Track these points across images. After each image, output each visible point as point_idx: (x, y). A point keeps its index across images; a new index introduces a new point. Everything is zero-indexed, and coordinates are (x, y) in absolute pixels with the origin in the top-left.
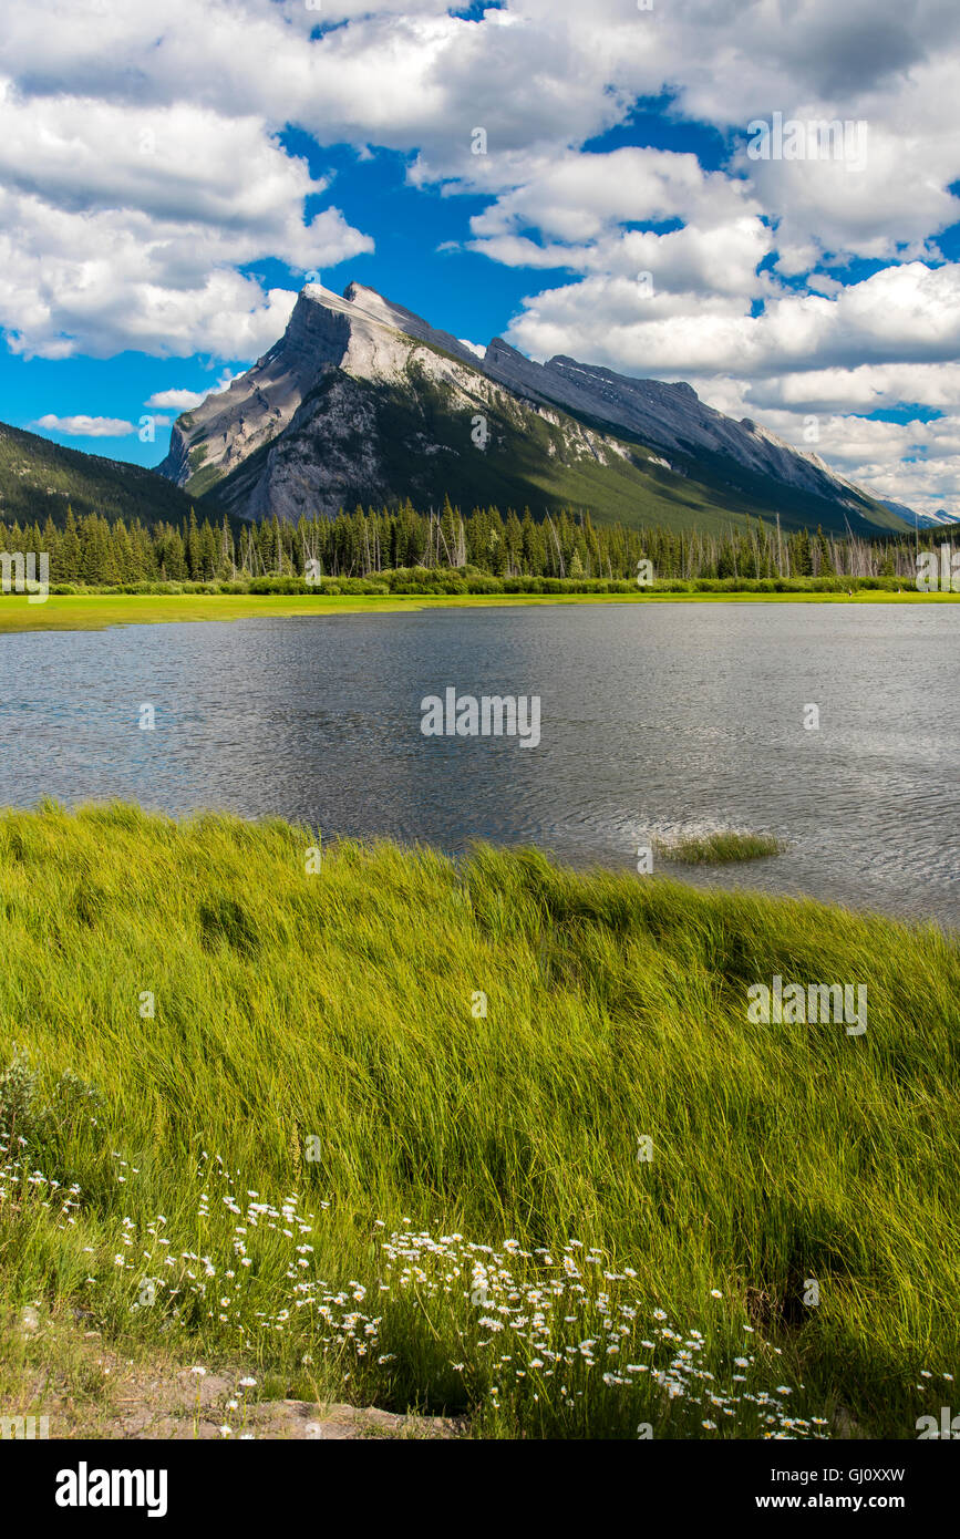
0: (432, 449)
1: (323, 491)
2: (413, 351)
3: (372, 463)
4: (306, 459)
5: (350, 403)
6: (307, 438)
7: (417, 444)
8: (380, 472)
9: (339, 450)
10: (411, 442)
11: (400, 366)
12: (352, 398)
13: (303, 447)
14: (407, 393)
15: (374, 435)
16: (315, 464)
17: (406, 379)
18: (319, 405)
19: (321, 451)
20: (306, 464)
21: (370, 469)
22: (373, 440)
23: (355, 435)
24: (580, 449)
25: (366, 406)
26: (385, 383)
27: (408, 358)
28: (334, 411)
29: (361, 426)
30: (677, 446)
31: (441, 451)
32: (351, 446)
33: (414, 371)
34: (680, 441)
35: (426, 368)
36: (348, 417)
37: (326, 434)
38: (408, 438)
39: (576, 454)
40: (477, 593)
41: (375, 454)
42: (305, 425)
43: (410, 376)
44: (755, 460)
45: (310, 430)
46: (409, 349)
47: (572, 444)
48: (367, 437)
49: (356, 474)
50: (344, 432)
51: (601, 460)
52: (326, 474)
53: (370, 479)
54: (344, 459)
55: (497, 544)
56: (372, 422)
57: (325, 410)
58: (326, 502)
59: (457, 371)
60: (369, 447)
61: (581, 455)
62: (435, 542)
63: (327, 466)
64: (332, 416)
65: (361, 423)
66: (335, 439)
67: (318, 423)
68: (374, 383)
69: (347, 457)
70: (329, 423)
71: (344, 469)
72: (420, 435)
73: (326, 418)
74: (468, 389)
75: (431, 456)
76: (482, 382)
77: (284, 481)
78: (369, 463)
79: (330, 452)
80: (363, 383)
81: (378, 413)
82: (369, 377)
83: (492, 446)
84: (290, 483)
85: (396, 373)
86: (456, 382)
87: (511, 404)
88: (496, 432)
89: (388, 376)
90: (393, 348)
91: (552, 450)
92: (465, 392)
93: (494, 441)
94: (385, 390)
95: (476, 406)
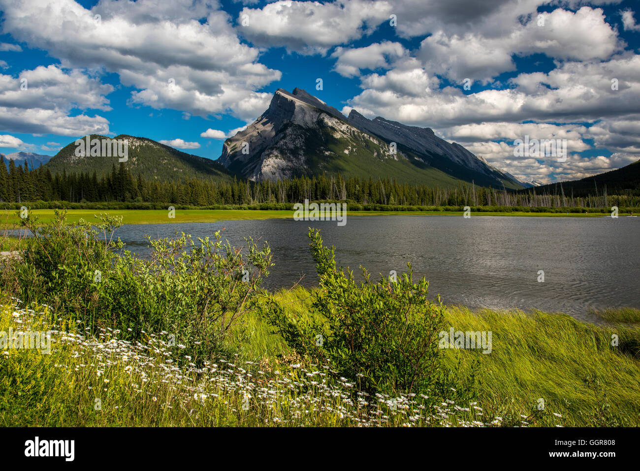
0: (327, 153)
1: (283, 170)
2: (320, 115)
4: (277, 157)
5: (295, 135)
6: (277, 148)
7: (321, 151)
8: (306, 162)
9: (289, 153)
10: (319, 150)
11: (315, 120)
12: (295, 133)
13: (275, 152)
14: (317, 131)
15: (304, 148)
16: (280, 159)
17: (317, 126)
18: (282, 135)
19: (283, 154)
20: (276, 159)
21: (302, 161)
22: (303, 149)
23: (296, 148)
24: (387, 154)
25: (301, 136)
26: (308, 127)
27: (318, 117)
28: (288, 138)
29: (299, 144)
30: (426, 153)
31: (331, 154)
32: (295, 152)
33: (320, 122)
34: (427, 151)
35: (325, 122)
36: (294, 140)
37: (285, 147)
38: (318, 148)
39: (385, 156)
40: (353, 210)
41: (304, 155)
42: (276, 144)
43: (318, 124)
44: (458, 159)
45: (278, 145)
46: (318, 114)
47: (384, 152)
48: (301, 148)
49: (296, 163)
50: (292, 146)
51: (395, 158)
52: (284, 163)
53: (302, 165)
54: (292, 157)
55: (359, 191)
56: (303, 142)
57: (284, 137)
58: (284, 174)
59: (337, 122)
60: (302, 152)
61: (387, 156)
62: (333, 190)
63: (285, 159)
64: (287, 140)
65: (299, 143)
66: (288, 149)
67: (282, 143)
68: (304, 127)
69: (293, 156)
70: (286, 143)
71: (292, 161)
72: (322, 148)
73: (285, 141)
74: (342, 129)
75: (327, 156)
76: (347, 127)
77: (268, 166)
78: (302, 159)
79: (286, 154)
80: (300, 127)
81: (306, 139)
82: (302, 125)
83: (351, 152)
84: (270, 166)
85: (313, 123)
86: (337, 127)
87: (359, 136)
88: (353, 147)
89: (310, 125)
90: (311, 113)
91: (375, 154)
92: (341, 131)
93: (352, 150)
94: (309, 130)
95: (345, 136)
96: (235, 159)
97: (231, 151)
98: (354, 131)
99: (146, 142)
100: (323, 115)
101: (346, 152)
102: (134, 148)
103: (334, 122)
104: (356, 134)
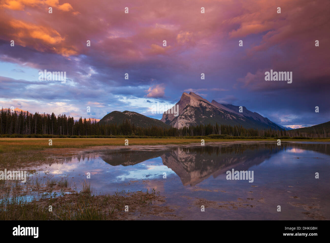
0: (203, 117)
1: (186, 123)
3: (194, 119)
4: (184, 118)
5: (191, 110)
6: (184, 115)
7: (201, 116)
8: (195, 120)
9: (189, 117)
10: (200, 116)
11: (198, 104)
13: (183, 117)
14: (199, 108)
17: (199, 106)
18: (186, 110)
19: (186, 117)
20: (183, 119)
23: (191, 115)
24: (228, 117)
25: (193, 110)
28: (188, 111)
29: (192, 113)
30: (243, 116)
31: (205, 117)
32: (191, 116)
33: (201, 105)
34: (244, 116)
35: (202, 104)
36: (190, 112)
39: (227, 117)
42: (183, 113)
43: (200, 106)
44: (256, 119)
45: (184, 114)
47: (226, 116)
48: (193, 115)
50: (189, 114)
51: (231, 119)
52: (187, 121)
53: (194, 122)
56: (194, 113)
57: (187, 111)
60: (193, 117)
63: (187, 119)
66: (188, 115)
67: (186, 113)
70: (187, 113)
71: (190, 120)
72: (202, 115)
73: (187, 112)
74: (209, 107)
75: (204, 118)
79: (187, 117)
80: (193, 107)
81: (195, 111)
82: (193, 106)
83: (213, 116)
84: (181, 122)
85: (198, 105)
86: (207, 106)
87: (216, 110)
88: (214, 114)
89: (196, 106)
90: (197, 102)
91: (223, 117)
92: (209, 108)
93: (214, 116)
94: (196, 108)
95: (210, 110)
96: (168, 120)
97: (166, 117)
98: (214, 108)
99: (134, 113)
100: (201, 102)
101: (211, 116)
102: (130, 115)
103: (206, 105)
104: (215, 109)
